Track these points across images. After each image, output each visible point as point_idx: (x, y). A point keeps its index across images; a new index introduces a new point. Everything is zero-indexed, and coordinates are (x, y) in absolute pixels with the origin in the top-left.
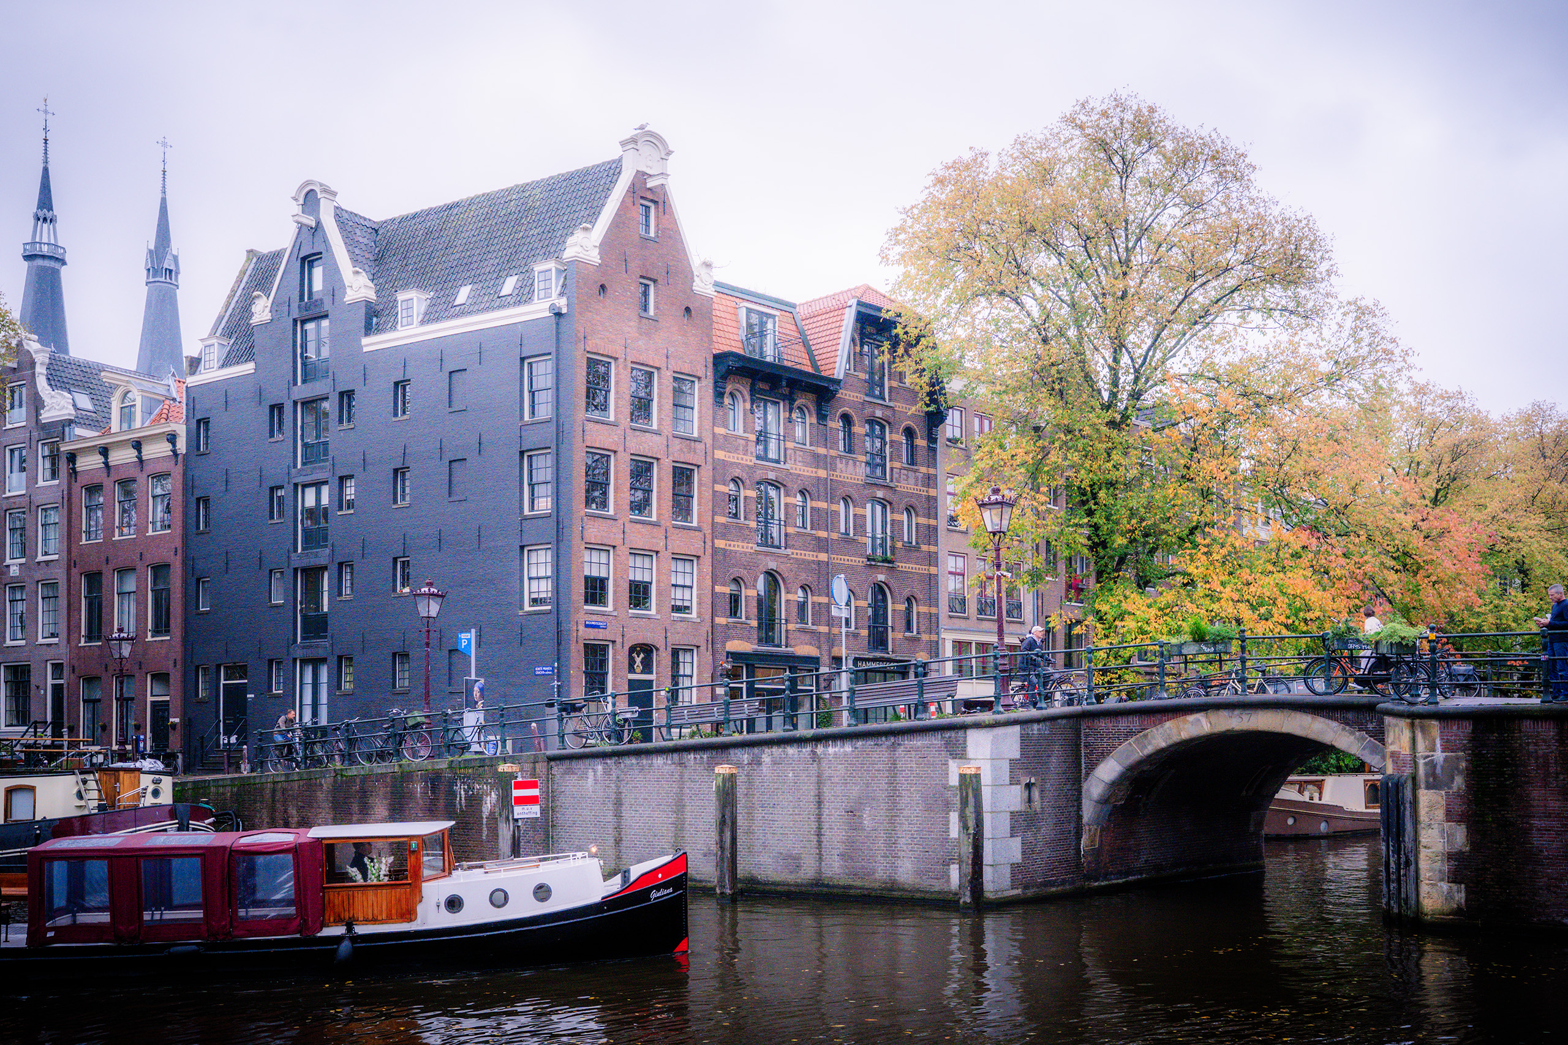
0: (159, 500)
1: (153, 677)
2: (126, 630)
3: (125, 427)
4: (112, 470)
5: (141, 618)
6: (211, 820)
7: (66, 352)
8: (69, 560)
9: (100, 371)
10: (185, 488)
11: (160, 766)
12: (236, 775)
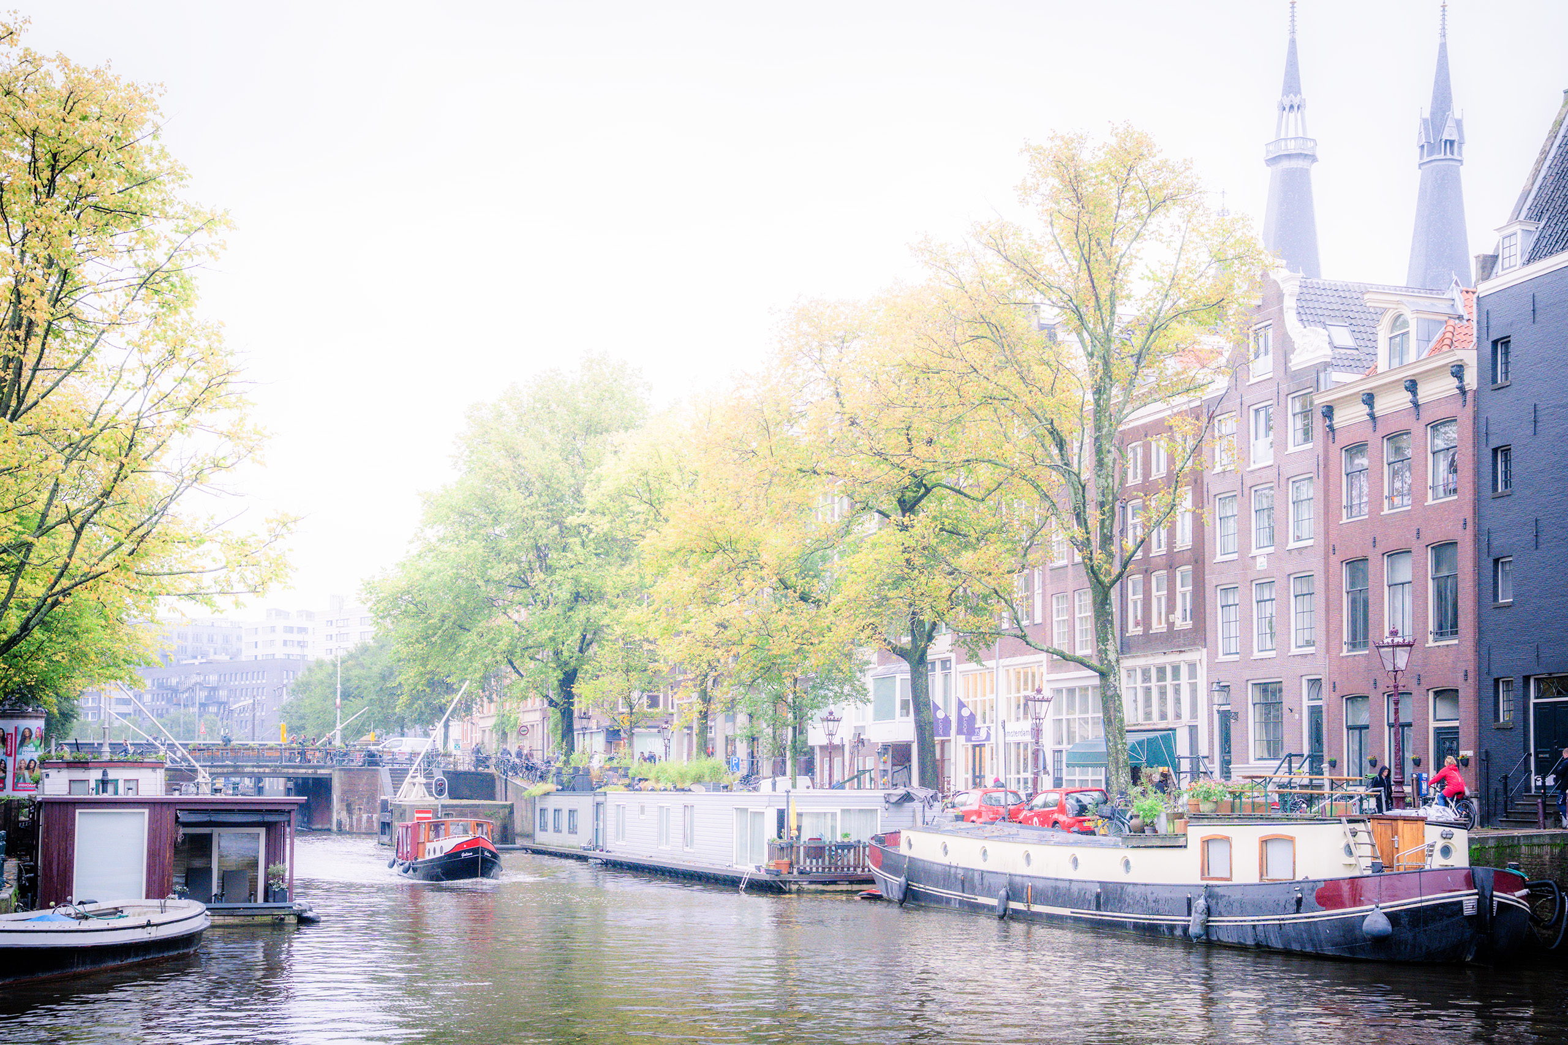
0: (1441, 456)
1: (1437, 694)
2: (1400, 634)
3: (1396, 363)
4: (1379, 423)
5: (1419, 616)
6: (1524, 892)
7: (1318, 276)
8: (1327, 546)
9: (1363, 293)
10: (1476, 432)
11: (1450, 814)
12: (1558, 831)
